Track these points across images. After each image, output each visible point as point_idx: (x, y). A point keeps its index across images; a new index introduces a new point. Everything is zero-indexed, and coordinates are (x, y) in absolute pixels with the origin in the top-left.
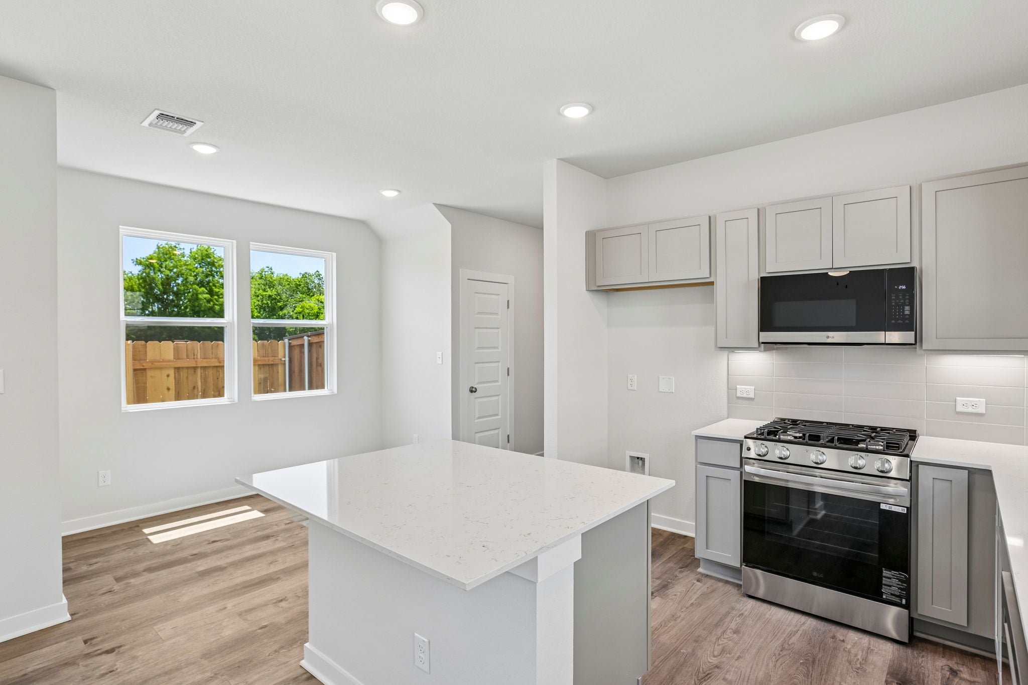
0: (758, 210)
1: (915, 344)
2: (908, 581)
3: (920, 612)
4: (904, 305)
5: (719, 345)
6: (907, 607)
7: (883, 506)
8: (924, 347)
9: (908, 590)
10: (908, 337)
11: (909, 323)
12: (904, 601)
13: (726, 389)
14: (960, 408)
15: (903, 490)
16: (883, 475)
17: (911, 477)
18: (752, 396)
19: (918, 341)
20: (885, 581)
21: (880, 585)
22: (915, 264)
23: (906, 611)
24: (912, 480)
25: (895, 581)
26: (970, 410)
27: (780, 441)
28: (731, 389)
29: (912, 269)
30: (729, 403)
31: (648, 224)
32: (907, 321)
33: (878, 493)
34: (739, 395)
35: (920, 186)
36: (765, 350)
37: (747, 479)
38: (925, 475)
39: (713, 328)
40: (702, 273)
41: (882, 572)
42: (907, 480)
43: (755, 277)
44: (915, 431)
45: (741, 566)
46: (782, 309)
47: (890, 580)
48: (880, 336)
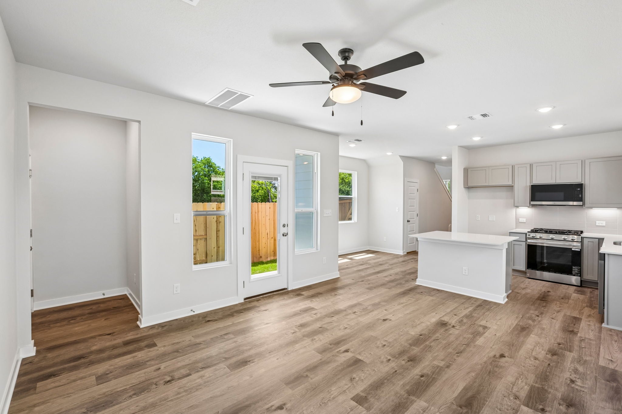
0: (530, 164)
1: (583, 205)
2: (580, 269)
3: (584, 278)
4: (579, 194)
5: (515, 205)
6: (580, 276)
7: (573, 249)
8: (586, 206)
9: (580, 272)
10: (581, 203)
11: (581, 199)
12: (579, 275)
13: (515, 220)
14: (597, 224)
15: (579, 244)
16: (573, 241)
17: (581, 241)
18: (525, 222)
19: (584, 204)
20: (573, 270)
21: (572, 271)
22: (583, 182)
23: (580, 277)
24: (582, 242)
25: (576, 269)
26: (601, 225)
27: (539, 233)
28: (517, 219)
29: (582, 184)
30: (516, 224)
31: (489, 167)
32: (580, 199)
33: (571, 245)
34: (520, 221)
35: (585, 160)
36: (532, 207)
37: (528, 244)
38: (586, 241)
39: (513, 200)
40: (510, 183)
41: (572, 267)
42: (580, 242)
43: (529, 184)
44: (582, 231)
45: (526, 270)
46: (538, 194)
47: (575, 269)
48: (571, 203)
